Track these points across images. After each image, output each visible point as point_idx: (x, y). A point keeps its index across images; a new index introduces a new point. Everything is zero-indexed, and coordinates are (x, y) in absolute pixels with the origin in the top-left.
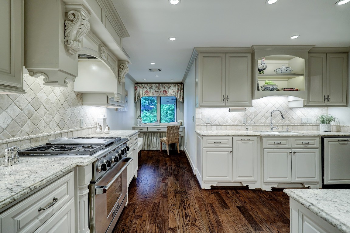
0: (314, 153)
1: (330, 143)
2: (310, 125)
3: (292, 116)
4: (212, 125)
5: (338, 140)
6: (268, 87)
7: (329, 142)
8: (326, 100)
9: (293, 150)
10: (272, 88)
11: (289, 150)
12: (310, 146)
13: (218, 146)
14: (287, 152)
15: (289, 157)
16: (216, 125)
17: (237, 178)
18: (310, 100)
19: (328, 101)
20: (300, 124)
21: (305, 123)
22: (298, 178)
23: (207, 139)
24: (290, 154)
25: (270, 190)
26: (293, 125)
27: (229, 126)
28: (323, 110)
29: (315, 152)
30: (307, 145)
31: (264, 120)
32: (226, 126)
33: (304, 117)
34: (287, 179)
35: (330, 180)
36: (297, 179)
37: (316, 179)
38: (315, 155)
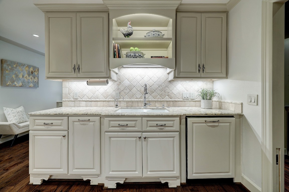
0: (172, 139)
1: (195, 125)
2: (193, 100)
3: (173, 91)
4: (80, 101)
5: (206, 121)
6: (129, 54)
7: (193, 123)
8: (201, 70)
9: (145, 134)
10: (133, 55)
11: (139, 134)
12: (167, 129)
13: (49, 129)
14: (137, 137)
15: (139, 143)
16: (86, 101)
17: (74, 170)
18: (182, 71)
19: (203, 71)
20: (181, 100)
21: (188, 98)
22: (150, 171)
23: (35, 120)
24: (139, 140)
25: (114, 187)
26: (173, 101)
27: (100, 102)
28: (208, 83)
29: (174, 137)
30: (163, 128)
31: (140, 96)
32: (96, 102)
33: (186, 91)
34: (137, 172)
35: (195, 173)
36: (149, 173)
37: (175, 172)
38: (173, 140)
